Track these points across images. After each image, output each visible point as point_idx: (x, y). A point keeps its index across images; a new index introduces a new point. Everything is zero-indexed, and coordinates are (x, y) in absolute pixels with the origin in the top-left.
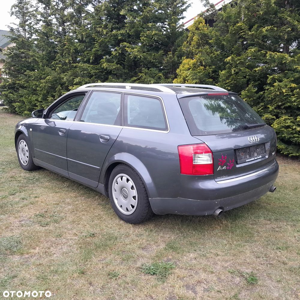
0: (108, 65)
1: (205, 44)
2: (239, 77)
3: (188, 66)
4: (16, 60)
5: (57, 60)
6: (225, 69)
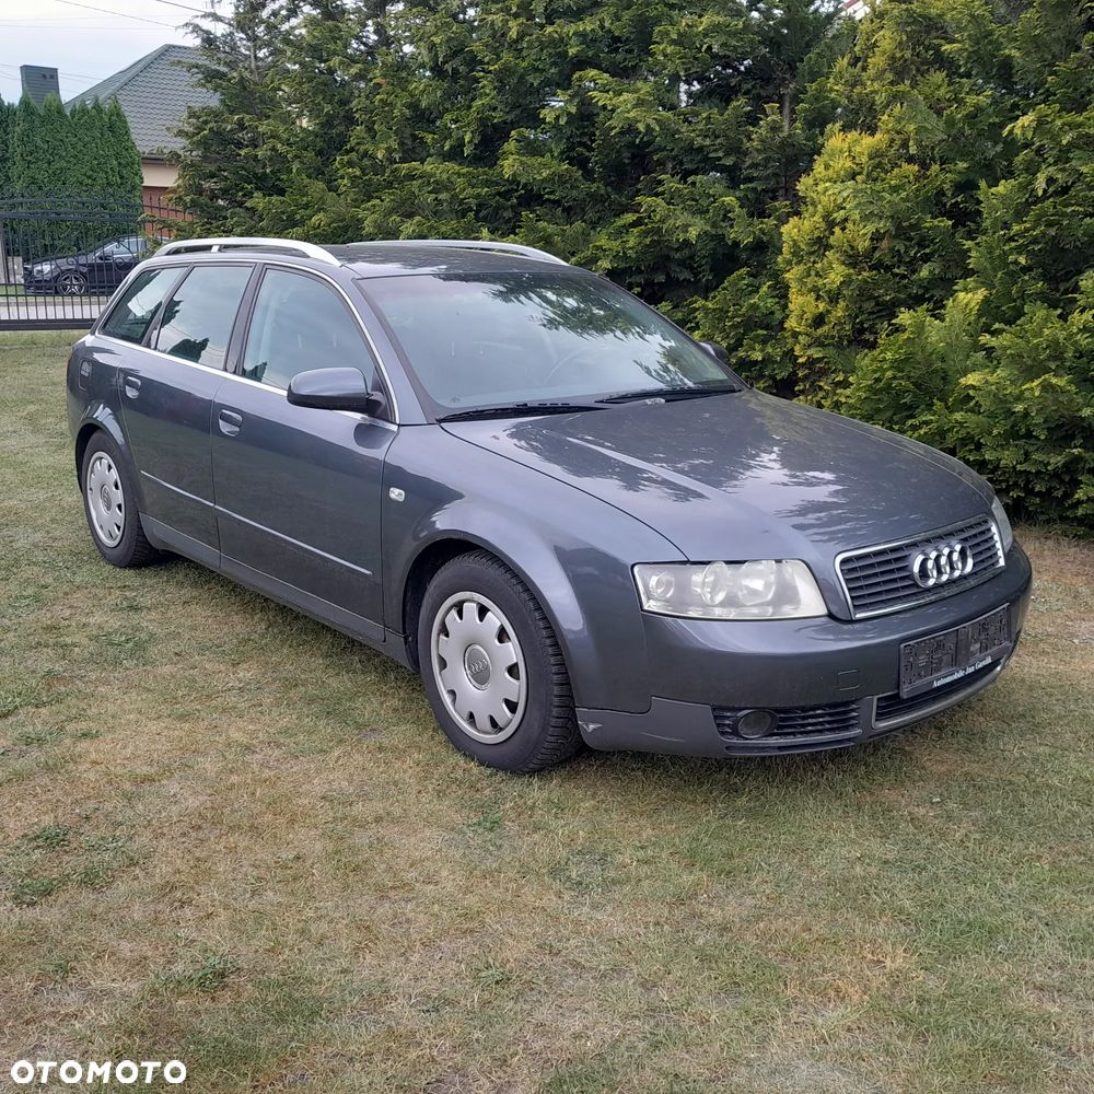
0: (522, 163)
1: (931, 64)
2: (1069, 210)
3: (850, 164)
4: (218, 153)
5: (352, 150)
6: (1009, 174)
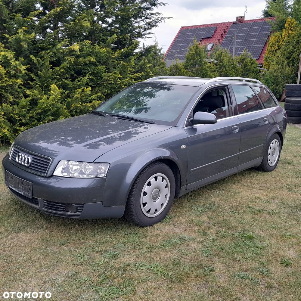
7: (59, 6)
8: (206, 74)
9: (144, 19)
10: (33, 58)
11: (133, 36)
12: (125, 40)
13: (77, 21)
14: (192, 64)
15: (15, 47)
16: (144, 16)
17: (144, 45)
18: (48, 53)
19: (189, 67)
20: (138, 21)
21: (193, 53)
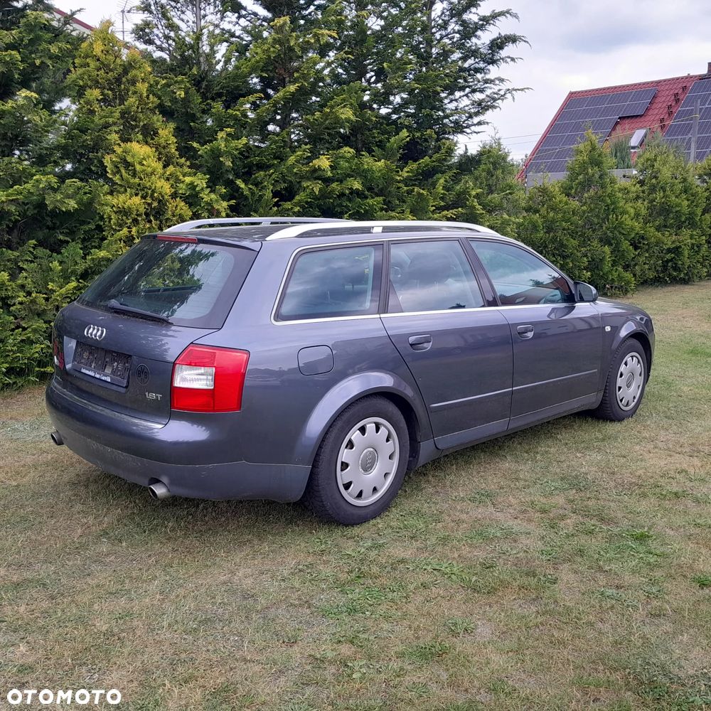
7: (294, 82)
8: (613, 206)
9: (470, 93)
10: (242, 186)
11: (443, 131)
12: (426, 140)
13: (328, 110)
14: (579, 183)
15: (209, 165)
16: (469, 87)
17: (466, 149)
18: (270, 176)
19: (573, 191)
20: (456, 98)
21: (583, 160)
